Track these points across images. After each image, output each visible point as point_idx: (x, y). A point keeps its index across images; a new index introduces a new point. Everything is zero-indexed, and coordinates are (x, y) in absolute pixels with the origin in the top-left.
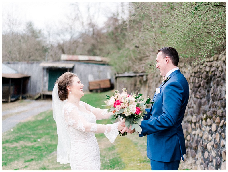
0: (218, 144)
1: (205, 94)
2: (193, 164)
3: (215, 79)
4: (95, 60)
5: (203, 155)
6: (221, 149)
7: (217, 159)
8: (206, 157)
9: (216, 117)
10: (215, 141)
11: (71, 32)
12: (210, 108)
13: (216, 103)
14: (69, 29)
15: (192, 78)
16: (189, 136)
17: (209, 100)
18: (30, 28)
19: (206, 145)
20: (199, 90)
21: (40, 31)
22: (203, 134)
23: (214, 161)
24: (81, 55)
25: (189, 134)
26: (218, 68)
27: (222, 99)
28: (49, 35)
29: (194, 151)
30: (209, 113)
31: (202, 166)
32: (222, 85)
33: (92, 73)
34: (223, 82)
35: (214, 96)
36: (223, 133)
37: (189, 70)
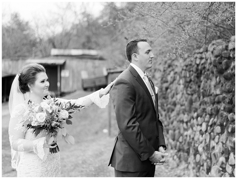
0: (209, 145)
1: (196, 90)
2: (186, 169)
3: (205, 72)
4: (89, 54)
5: (195, 158)
6: (211, 152)
7: (207, 163)
8: (198, 161)
9: (206, 115)
10: (205, 143)
11: (62, 23)
12: (200, 105)
13: (206, 99)
14: (60, 20)
15: (183, 72)
16: (181, 138)
17: (199, 96)
18: (16, 19)
19: (198, 147)
20: (190, 85)
21: (27, 23)
22: (195, 135)
23: (205, 164)
24: (75, 48)
25: (182, 135)
26: (207, 60)
27: (211, 95)
28: (37, 27)
29: (186, 154)
30: (199, 111)
31: (195, 171)
32: (211, 78)
33: (86, 69)
34: (212, 76)
35: (204, 92)
36: (212, 134)
37: (181, 63)
